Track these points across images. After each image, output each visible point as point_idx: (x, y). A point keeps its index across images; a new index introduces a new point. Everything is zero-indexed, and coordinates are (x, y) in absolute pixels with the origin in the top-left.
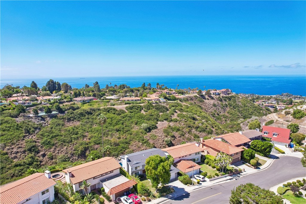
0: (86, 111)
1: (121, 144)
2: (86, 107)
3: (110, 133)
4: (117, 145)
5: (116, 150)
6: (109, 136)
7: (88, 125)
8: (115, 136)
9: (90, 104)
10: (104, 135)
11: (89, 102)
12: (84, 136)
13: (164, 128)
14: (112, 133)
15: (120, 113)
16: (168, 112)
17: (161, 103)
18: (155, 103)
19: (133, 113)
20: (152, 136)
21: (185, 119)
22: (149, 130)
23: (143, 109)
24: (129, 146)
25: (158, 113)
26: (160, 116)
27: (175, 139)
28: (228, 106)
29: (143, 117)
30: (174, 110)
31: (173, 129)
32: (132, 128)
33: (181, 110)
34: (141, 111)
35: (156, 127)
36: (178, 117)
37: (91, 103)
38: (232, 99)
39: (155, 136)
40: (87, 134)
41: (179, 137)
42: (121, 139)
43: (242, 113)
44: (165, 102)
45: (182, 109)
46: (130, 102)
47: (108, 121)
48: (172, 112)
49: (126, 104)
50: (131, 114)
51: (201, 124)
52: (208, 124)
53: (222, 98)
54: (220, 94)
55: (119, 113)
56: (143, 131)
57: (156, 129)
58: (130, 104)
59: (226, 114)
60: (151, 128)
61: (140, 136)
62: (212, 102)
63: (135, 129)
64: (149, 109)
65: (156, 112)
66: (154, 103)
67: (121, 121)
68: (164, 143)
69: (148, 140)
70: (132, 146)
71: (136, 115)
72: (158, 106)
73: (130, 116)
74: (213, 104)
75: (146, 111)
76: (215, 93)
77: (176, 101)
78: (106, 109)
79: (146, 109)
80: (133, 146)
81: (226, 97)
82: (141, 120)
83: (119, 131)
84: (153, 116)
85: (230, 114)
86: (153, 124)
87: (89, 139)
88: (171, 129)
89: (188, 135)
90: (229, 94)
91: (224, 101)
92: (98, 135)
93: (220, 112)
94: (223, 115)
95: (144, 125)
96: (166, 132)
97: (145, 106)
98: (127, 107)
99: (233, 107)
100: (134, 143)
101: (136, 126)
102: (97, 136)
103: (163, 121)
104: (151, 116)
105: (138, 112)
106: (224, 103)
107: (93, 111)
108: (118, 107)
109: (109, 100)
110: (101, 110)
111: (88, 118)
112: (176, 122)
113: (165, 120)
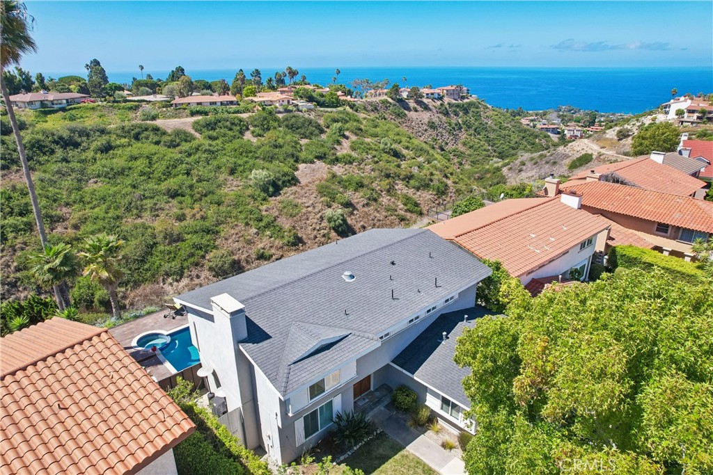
0: (53, 135)
1: (189, 236)
2: (56, 124)
3: (148, 203)
4: (175, 241)
5: (173, 255)
6: (147, 215)
7: (67, 183)
8: (166, 212)
9: (67, 114)
10: (128, 209)
11: (63, 110)
12: (54, 220)
13: (318, 182)
14: (155, 204)
15: (178, 141)
16: (324, 137)
17: (301, 111)
18: (282, 110)
19: (219, 142)
20: (285, 207)
21: (374, 157)
22: (273, 188)
23: (248, 129)
24: (215, 240)
25: (295, 139)
26: (303, 148)
27: (355, 212)
28: (462, 128)
29: (251, 152)
30: (340, 130)
31: (344, 184)
32: (219, 186)
33: (359, 131)
34: (242, 133)
35: (294, 181)
36: (353, 149)
37: (73, 112)
38: (472, 109)
39: (296, 206)
40: (65, 210)
41: (364, 206)
42: (189, 221)
43: (495, 144)
44: (312, 110)
45: (361, 130)
46: (208, 108)
47: (140, 164)
48: (336, 137)
49: (193, 114)
50: (214, 143)
51: (416, 168)
52: (432, 167)
53: (447, 106)
54: (443, 96)
55: (172, 141)
56: (257, 193)
57: (295, 185)
58: (206, 114)
59: (461, 148)
60: (280, 183)
61: (249, 207)
62: (425, 116)
63: (232, 188)
64: (268, 129)
65: (289, 137)
66: (280, 112)
67: (182, 163)
68: (325, 223)
69: (275, 220)
70: (226, 239)
71: (229, 146)
72: (293, 120)
73: (211, 148)
74: (429, 122)
75: (260, 135)
76: (432, 94)
77: (340, 109)
78: (126, 129)
79: (257, 128)
80: (230, 241)
81: (458, 106)
82: (245, 159)
83: (178, 195)
84: (281, 147)
85: (468, 146)
86: (286, 169)
87: (76, 227)
88: (339, 183)
89: (388, 197)
90: (463, 98)
91: (452, 115)
92: (107, 213)
93: (447, 144)
94: (454, 151)
95: (259, 174)
96: (327, 192)
97: (253, 119)
98: (196, 123)
99: (475, 130)
100: (233, 231)
101: (231, 178)
102: (102, 215)
103: (312, 162)
104: (276, 147)
105: (234, 137)
106: (454, 120)
107: (80, 136)
108: (169, 124)
109: (137, 103)
110: (110, 133)
111: (65, 160)
112: (351, 163)
113: (319, 158)
